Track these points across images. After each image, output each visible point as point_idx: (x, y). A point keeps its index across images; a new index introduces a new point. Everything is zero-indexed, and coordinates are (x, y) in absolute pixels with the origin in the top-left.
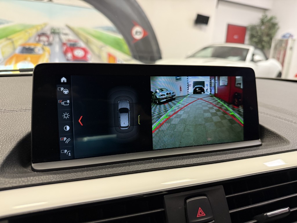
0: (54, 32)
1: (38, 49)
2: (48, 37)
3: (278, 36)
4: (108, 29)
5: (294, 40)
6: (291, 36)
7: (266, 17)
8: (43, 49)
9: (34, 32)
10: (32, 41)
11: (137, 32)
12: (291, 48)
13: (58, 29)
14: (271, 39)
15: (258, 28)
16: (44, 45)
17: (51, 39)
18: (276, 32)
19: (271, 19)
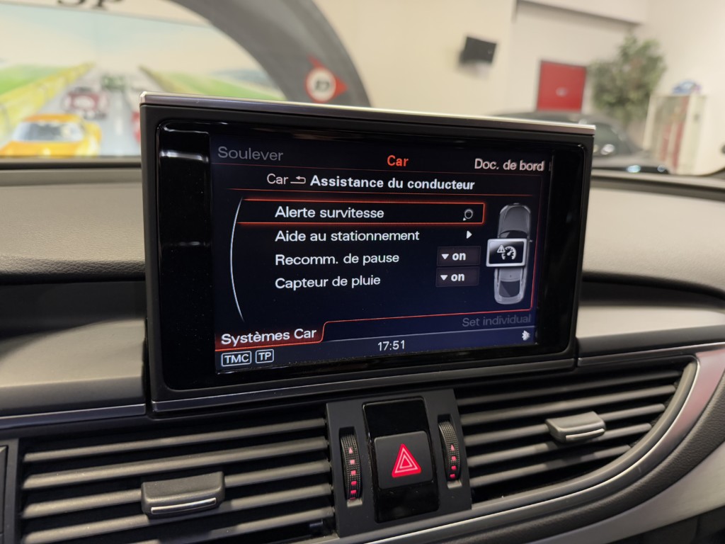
0: (111, 85)
1: (71, 129)
2: (95, 98)
3: (664, 87)
4: (246, 76)
5: (704, 98)
6: (696, 87)
7: (635, 41)
8: (83, 128)
9: (58, 87)
10: (54, 109)
11: (318, 84)
12: (697, 118)
13: (121, 78)
14: (647, 96)
15: (615, 71)
16: (85, 118)
17: (103, 103)
18: (659, 77)
19: (646, 47)
